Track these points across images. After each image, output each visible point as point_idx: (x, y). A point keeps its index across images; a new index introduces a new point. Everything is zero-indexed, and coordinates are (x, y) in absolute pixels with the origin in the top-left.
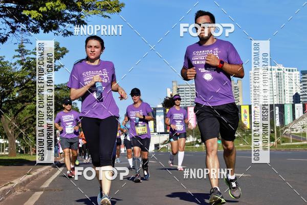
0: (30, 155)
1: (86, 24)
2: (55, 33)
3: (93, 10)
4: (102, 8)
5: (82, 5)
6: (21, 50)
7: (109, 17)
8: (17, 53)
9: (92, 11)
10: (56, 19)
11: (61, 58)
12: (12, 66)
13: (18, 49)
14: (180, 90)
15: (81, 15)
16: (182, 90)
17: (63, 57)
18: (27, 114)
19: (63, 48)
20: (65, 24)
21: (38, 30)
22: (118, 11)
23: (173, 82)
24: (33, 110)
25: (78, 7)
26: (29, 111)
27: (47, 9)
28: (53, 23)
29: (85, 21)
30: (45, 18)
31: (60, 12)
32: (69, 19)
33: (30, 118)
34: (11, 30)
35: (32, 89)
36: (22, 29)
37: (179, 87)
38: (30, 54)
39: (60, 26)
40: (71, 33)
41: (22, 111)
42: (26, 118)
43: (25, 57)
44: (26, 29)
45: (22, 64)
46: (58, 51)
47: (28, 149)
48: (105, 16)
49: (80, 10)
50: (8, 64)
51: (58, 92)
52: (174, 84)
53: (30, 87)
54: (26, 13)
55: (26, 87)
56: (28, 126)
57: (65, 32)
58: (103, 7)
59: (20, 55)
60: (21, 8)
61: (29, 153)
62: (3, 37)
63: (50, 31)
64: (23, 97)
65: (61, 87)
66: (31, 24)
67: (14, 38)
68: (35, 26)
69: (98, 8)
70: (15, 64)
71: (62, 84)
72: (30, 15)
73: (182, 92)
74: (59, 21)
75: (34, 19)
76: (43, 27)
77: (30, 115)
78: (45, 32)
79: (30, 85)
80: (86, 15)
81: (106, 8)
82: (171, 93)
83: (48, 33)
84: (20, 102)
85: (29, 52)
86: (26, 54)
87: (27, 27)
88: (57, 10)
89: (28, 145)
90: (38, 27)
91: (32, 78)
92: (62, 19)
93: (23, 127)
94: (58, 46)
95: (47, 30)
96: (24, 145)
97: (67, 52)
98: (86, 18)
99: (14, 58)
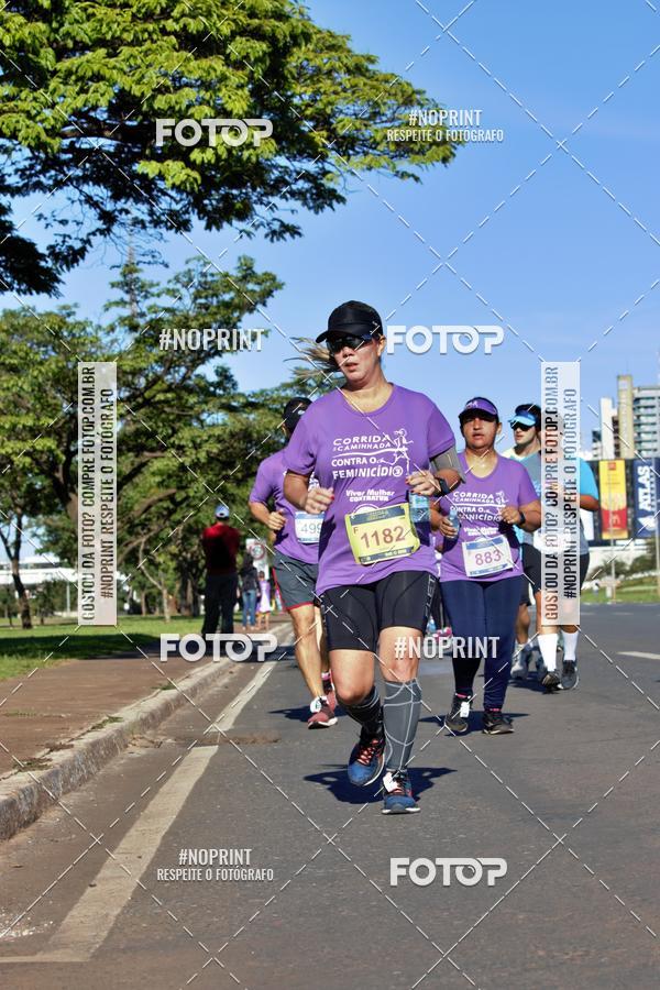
0: (162, 618)
1: (341, 199)
2: (241, 232)
3: (366, 154)
4: (392, 147)
5: (328, 139)
6: (130, 283)
7: (417, 179)
8: (119, 294)
9: (360, 157)
10: (244, 186)
11: (259, 307)
12: (100, 334)
13: (121, 279)
14: (643, 403)
15: (325, 173)
16: (650, 403)
17: (264, 304)
18: (151, 487)
19: (265, 274)
20: (275, 200)
21: (188, 221)
22: (445, 160)
23: (619, 377)
24: (170, 476)
25: (317, 145)
26: (158, 479)
27: (216, 154)
28: (235, 197)
29: (340, 192)
30: (209, 184)
31: (258, 162)
32: (287, 183)
33: (160, 500)
34: (100, 224)
35: (167, 409)
36: (136, 218)
37: (638, 395)
38: (159, 295)
39: (257, 207)
40: (294, 231)
41: (136, 480)
42: (148, 501)
43: (144, 305)
44: (147, 218)
45: (134, 328)
46: (251, 286)
47: (154, 599)
48: (404, 175)
49: (324, 158)
50: (89, 329)
51: (252, 416)
52: (624, 384)
53: (160, 402)
54: (148, 168)
55: (147, 403)
56: (155, 528)
57: (276, 226)
58: (398, 144)
59: (127, 298)
60: (130, 151)
61: (157, 613)
62: (71, 248)
63: (225, 224)
64: (138, 433)
65: (261, 400)
66: (165, 204)
67: (111, 247)
68: (177, 207)
69: (381, 148)
70: (112, 329)
71: (263, 392)
72: (161, 177)
73: (650, 411)
74: (254, 189)
75: (174, 186)
76: (202, 212)
77: (163, 493)
78: (208, 227)
79: (160, 397)
80: (344, 174)
81: (404, 149)
82: (614, 413)
83: (218, 229)
84: (129, 450)
85: (154, 290)
86: (146, 297)
87: (151, 213)
88: (249, 158)
89: (154, 586)
90: (187, 212)
91: (167, 372)
92: (263, 183)
93: (139, 528)
94: (250, 268)
95: (214, 220)
96: (141, 587)
97: (280, 286)
98: (341, 180)
99: (107, 309)
